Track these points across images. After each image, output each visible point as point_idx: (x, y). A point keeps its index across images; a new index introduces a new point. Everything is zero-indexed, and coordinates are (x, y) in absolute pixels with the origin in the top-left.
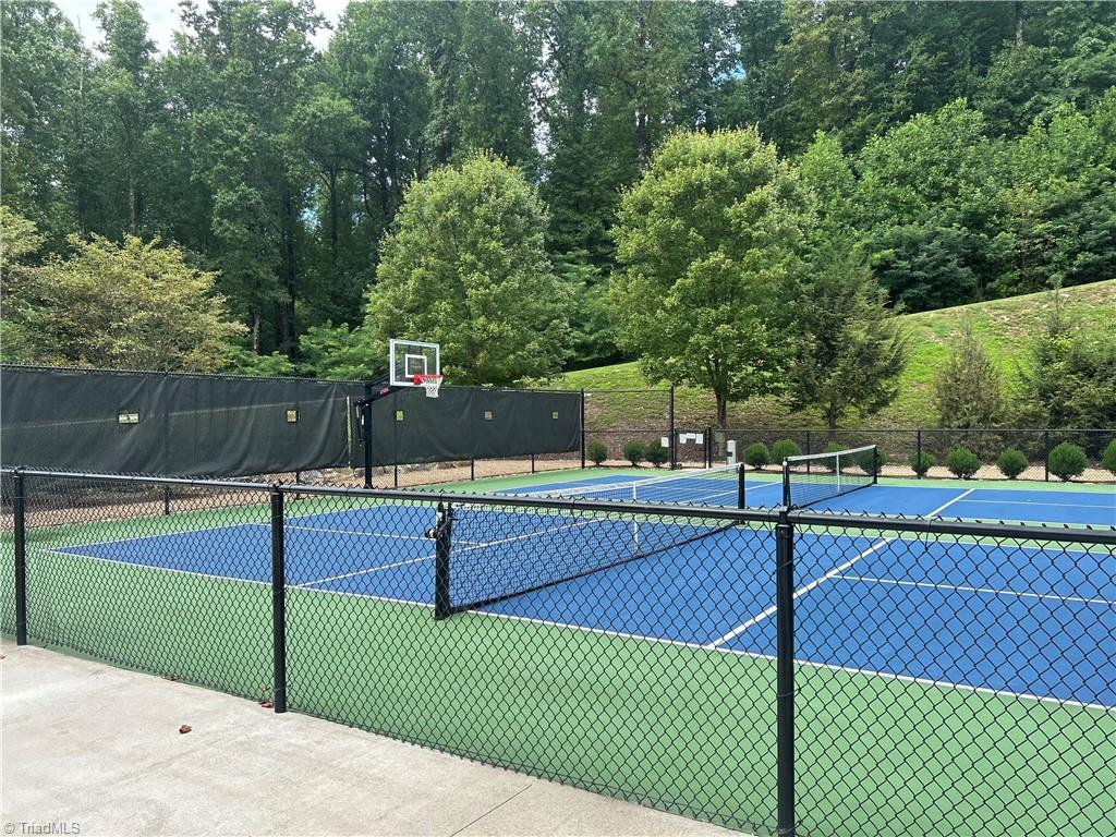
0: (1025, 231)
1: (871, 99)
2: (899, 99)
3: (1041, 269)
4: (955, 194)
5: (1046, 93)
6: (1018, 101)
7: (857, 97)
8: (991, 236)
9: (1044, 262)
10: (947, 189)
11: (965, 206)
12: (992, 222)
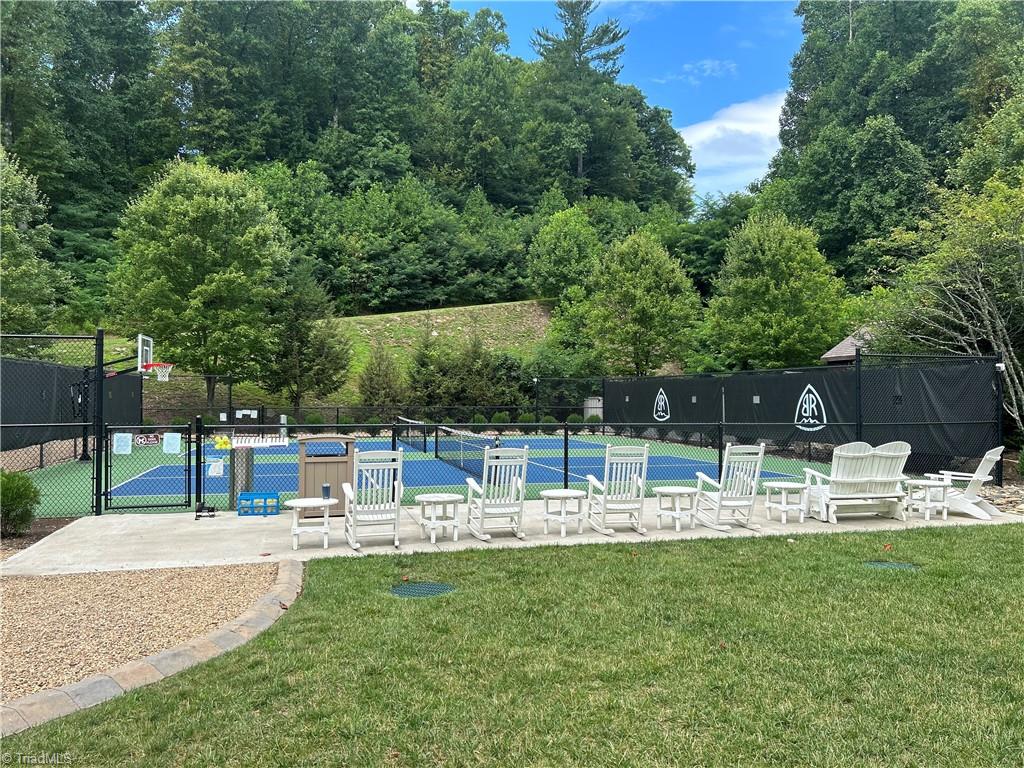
0: (355, 267)
1: (232, 137)
2: (256, 144)
3: (365, 295)
4: (310, 232)
5: (356, 168)
6: (338, 168)
7: (222, 132)
8: (335, 267)
9: (368, 291)
10: (305, 226)
11: (319, 242)
12: (335, 257)
